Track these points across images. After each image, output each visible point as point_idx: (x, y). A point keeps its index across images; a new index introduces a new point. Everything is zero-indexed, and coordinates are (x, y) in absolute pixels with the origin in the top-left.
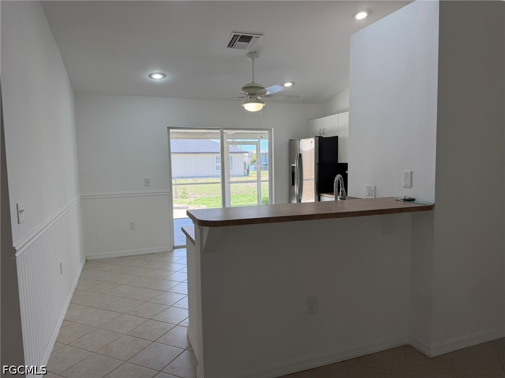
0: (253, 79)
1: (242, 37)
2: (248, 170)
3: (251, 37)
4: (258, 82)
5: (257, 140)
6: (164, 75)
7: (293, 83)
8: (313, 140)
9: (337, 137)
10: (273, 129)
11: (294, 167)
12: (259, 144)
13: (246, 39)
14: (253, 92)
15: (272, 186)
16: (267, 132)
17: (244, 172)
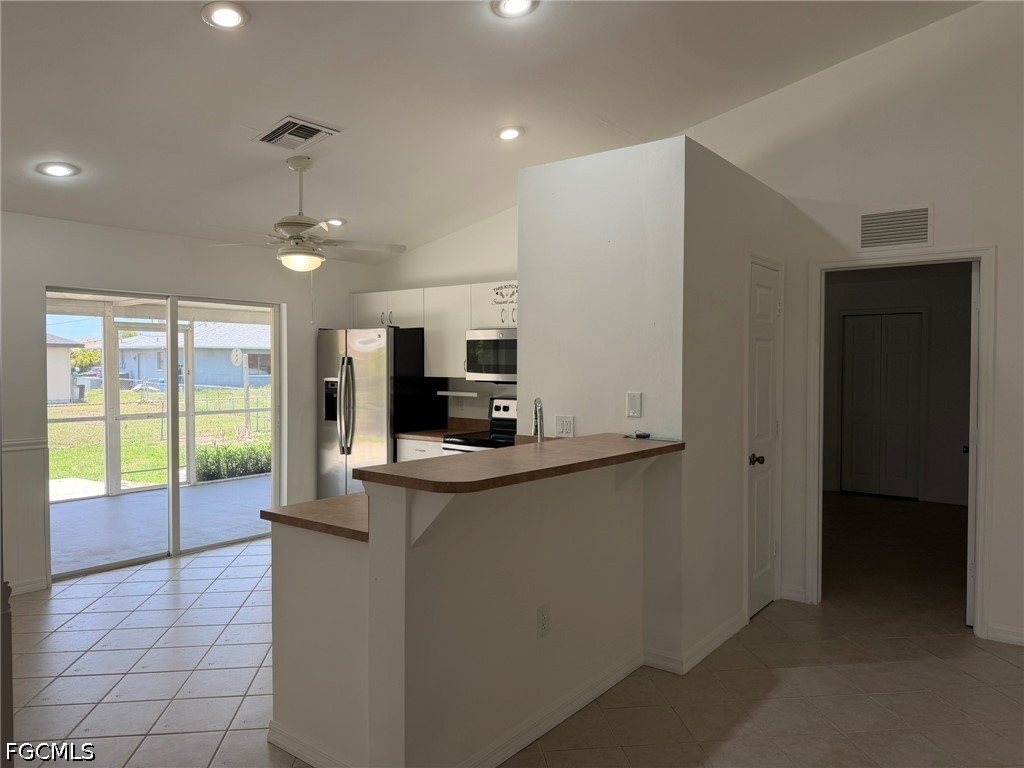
0: (301, 208)
1: (302, 127)
2: (82, 388)
3: (317, 131)
4: (308, 214)
5: (187, 323)
6: (77, 170)
7: (345, 222)
8: (383, 332)
9: (422, 329)
10: (284, 306)
11: (333, 384)
12: (192, 331)
13: (306, 132)
14: (299, 233)
15: (280, 423)
16: (268, 309)
17: (72, 392)
